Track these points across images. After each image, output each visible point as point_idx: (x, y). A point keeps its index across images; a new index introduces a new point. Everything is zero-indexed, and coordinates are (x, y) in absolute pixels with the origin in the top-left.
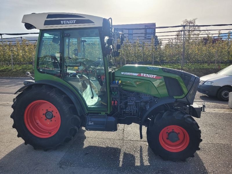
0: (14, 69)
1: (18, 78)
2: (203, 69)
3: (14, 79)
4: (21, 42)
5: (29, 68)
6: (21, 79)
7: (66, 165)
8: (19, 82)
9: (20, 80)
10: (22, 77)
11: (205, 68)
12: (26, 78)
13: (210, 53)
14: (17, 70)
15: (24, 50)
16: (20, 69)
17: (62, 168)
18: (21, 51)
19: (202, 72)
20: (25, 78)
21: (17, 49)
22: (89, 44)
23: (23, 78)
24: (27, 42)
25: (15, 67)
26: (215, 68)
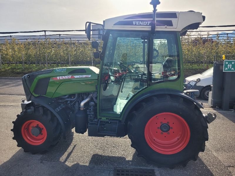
0: (2, 69)
1: (6, 78)
2: (192, 69)
3: (3, 79)
4: (10, 41)
5: (18, 68)
6: (10, 79)
7: (47, 161)
8: (8, 83)
9: (8, 80)
10: (11, 76)
11: (194, 68)
12: (16, 78)
13: (199, 53)
14: (6, 70)
15: (13, 49)
16: (9, 69)
17: (43, 163)
18: (10, 50)
19: (191, 72)
20: (14, 78)
21: (6, 48)
22: (81, 43)
23: (11, 78)
24: (16, 41)
25: (4, 67)
26: (204, 69)
